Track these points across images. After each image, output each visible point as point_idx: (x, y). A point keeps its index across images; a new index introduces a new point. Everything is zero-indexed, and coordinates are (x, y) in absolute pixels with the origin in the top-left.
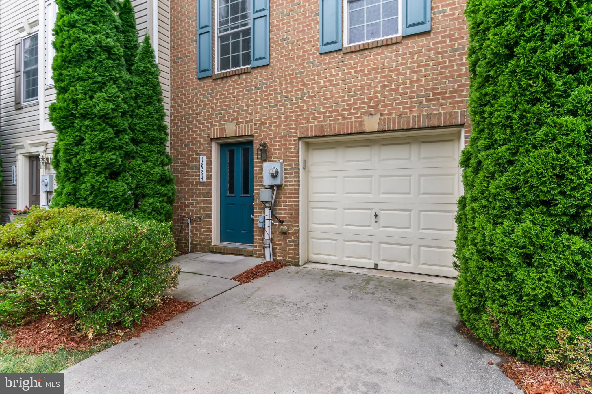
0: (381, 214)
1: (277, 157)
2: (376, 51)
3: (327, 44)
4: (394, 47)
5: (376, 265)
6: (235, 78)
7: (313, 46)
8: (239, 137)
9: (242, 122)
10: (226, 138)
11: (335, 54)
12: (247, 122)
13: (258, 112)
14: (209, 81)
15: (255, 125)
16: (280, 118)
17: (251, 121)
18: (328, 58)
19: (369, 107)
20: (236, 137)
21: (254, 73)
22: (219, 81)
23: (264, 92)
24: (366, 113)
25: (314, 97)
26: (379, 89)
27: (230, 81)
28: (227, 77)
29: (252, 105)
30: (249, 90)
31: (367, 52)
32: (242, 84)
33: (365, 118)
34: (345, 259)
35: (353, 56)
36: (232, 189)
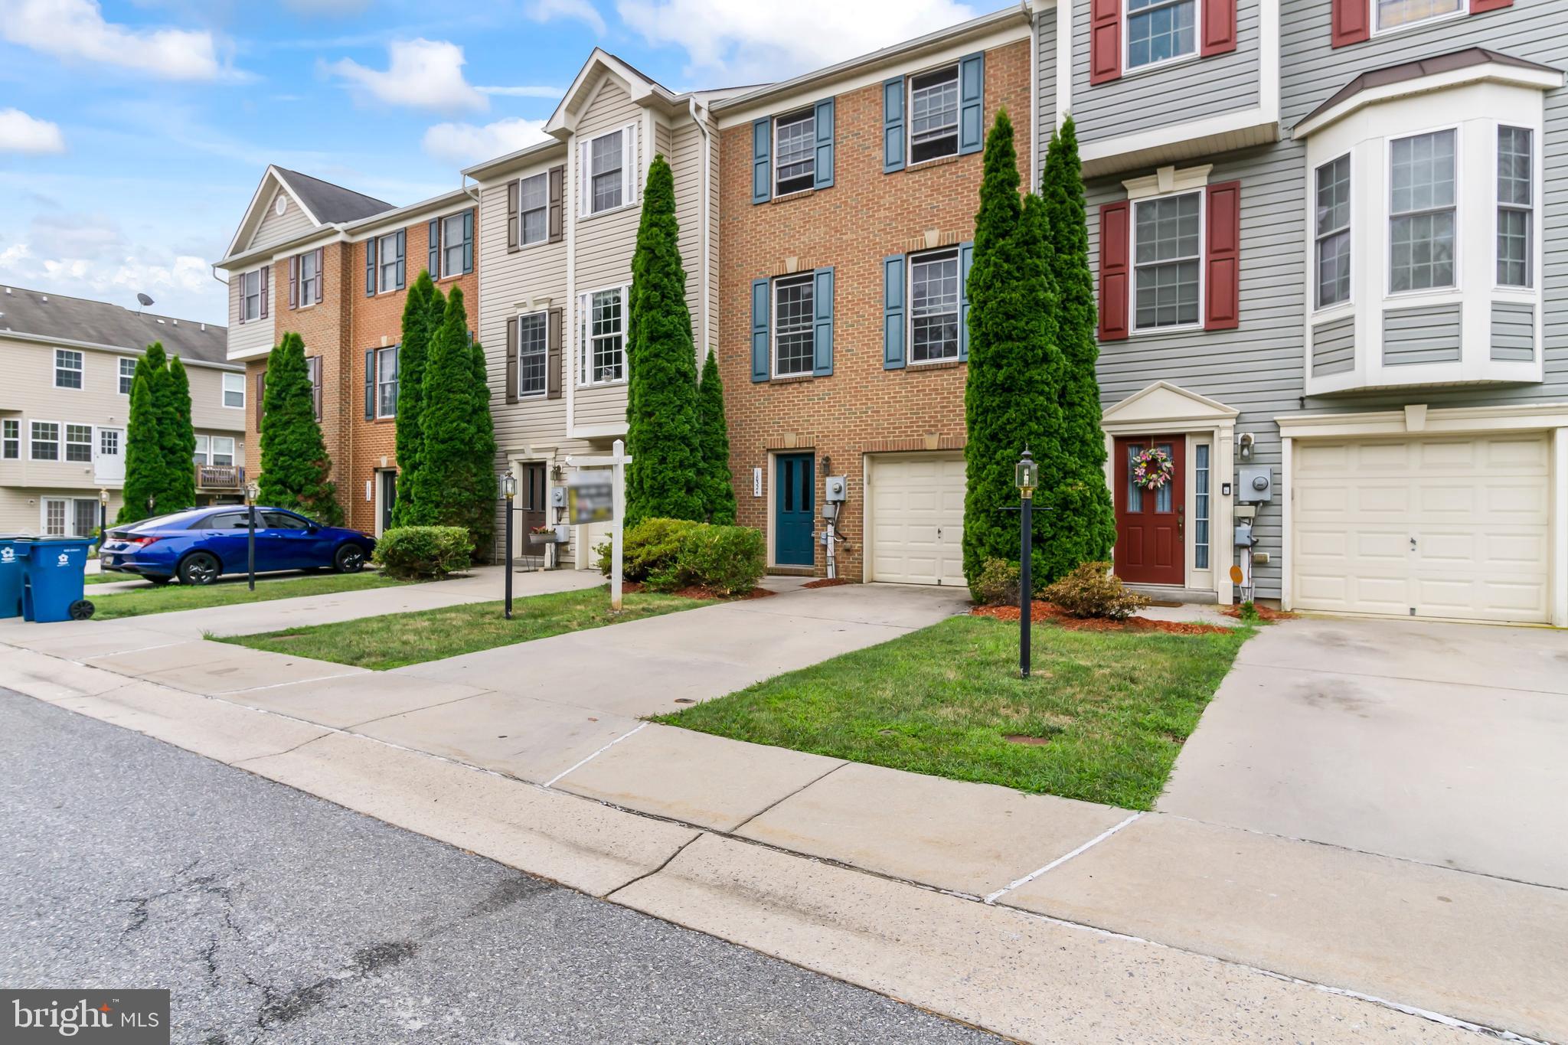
0: (944, 530)
1: (840, 472)
2: (937, 373)
3: (891, 361)
4: (953, 371)
5: (940, 581)
6: (796, 385)
7: (878, 361)
8: (799, 448)
9: (802, 433)
10: (785, 449)
11: (899, 372)
12: (808, 433)
13: (820, 424)
14: (766, 386)
15: (817, 437)
16: (844, 431)
17: (813, 433)
18: (892, 374)
19: (930, 426)
20: (795, 448)
21: (816, 382)
22: (777, 387)
23: (827, 403)
24: (927, 432)
25: (879, 412)
26: (939, 409)
27: (790, 389)
28: (786, 383)
29: (814, 416)
30: (811, 400)
31: (928, 374)
32: (804, 392)
33: (926, 436)
34: (910, 577)
35: (916, 375)
36: (789, 504)
